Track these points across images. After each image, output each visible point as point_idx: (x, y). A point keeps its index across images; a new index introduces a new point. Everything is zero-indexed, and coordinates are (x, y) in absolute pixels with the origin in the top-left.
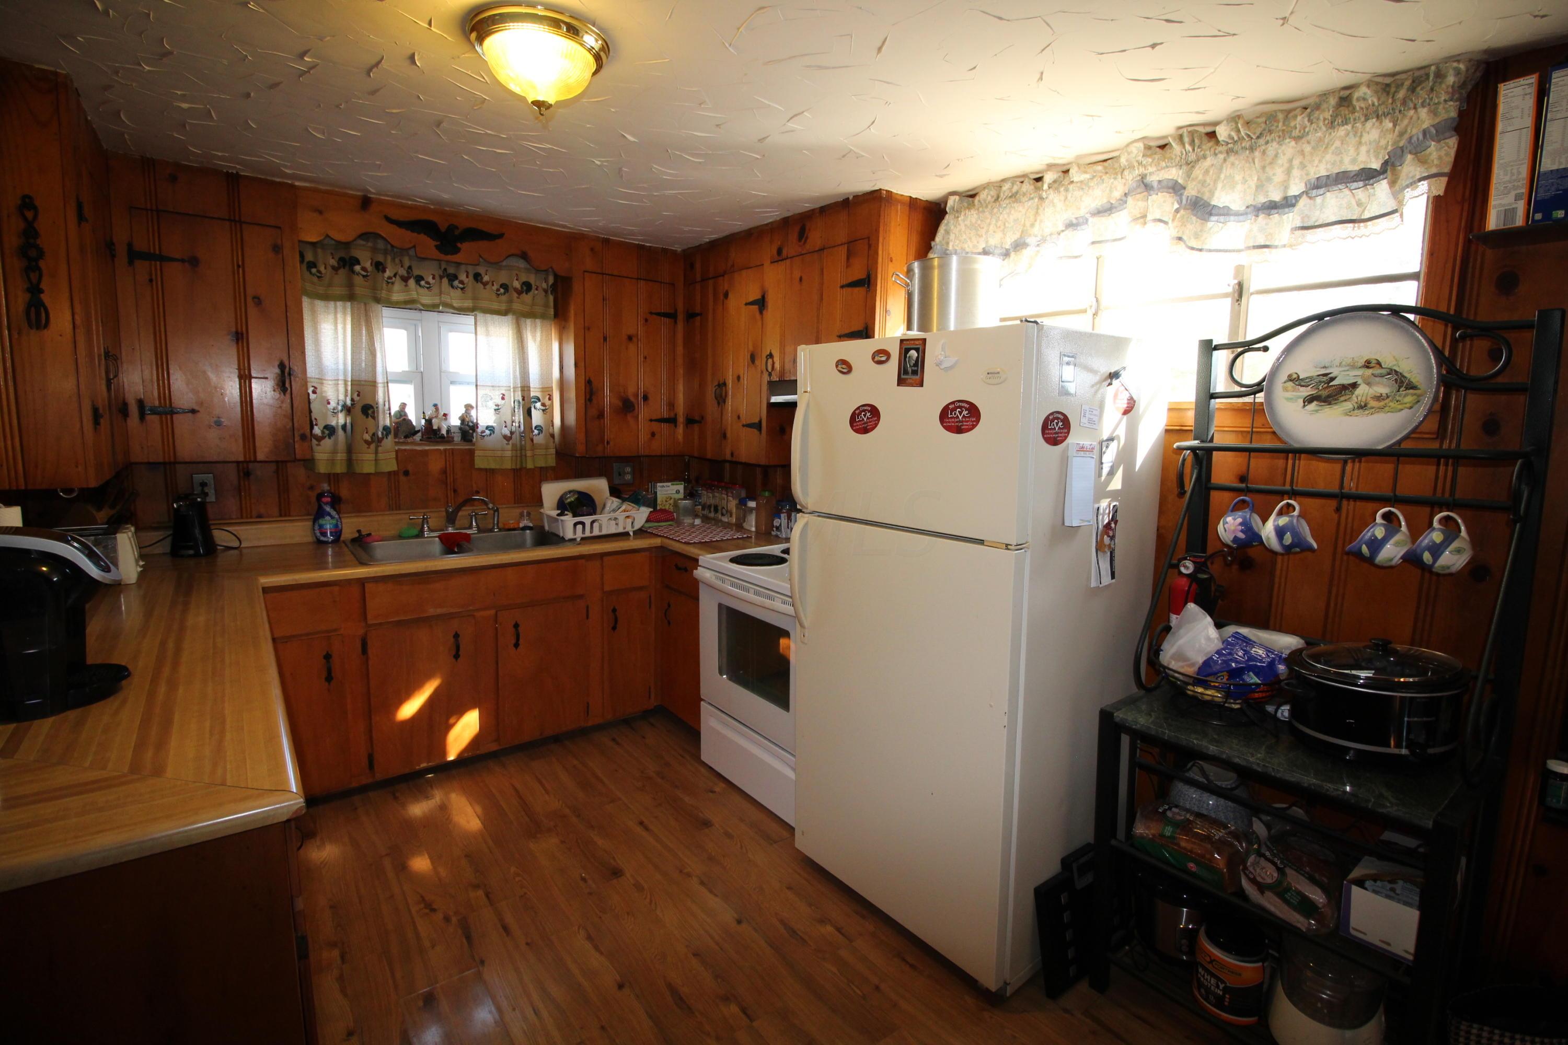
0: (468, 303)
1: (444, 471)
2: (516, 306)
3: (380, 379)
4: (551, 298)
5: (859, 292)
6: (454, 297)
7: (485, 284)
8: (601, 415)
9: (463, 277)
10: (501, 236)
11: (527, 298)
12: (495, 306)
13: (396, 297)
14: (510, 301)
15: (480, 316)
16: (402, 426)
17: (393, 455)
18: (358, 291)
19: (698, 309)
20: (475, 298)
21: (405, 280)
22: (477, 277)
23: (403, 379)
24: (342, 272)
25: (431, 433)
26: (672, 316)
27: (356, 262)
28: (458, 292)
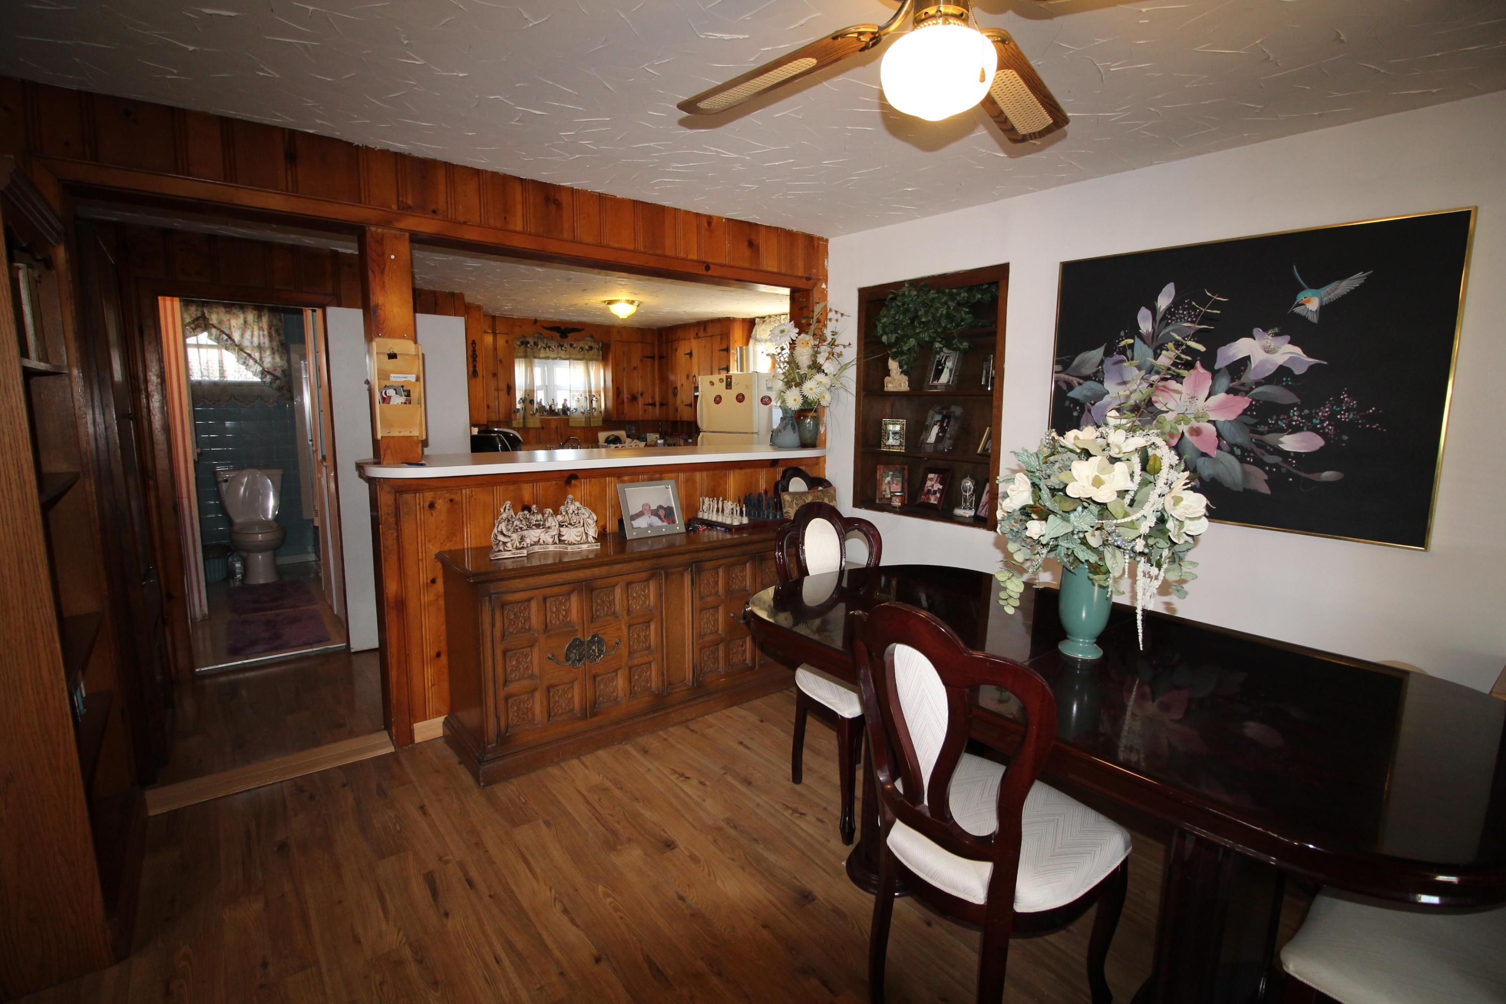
0: (567, 356)
1: (557, 428)
2: (587, 356)
3: (534, 389)
4: (601, 352)
5: (725, 353)
6: (562, 354)
7: (574, 348)
8: (623, 403)
9: (567, 346)
10: (583, 330)
11: (591, 353)
13: (542, 355)
14: (584, 355)
15: (572, 361)
16: (542, 409)
17: (538, 420)
18: (529, 354)
19: (664, 355)
20: (570, 354)
21: (545, 348)
22: (571, 345)
23: (540, 388)
24: (523, 347)
25: (552, 411)
26: (653, 358)
27: (528, 343)
28: (563, 352)
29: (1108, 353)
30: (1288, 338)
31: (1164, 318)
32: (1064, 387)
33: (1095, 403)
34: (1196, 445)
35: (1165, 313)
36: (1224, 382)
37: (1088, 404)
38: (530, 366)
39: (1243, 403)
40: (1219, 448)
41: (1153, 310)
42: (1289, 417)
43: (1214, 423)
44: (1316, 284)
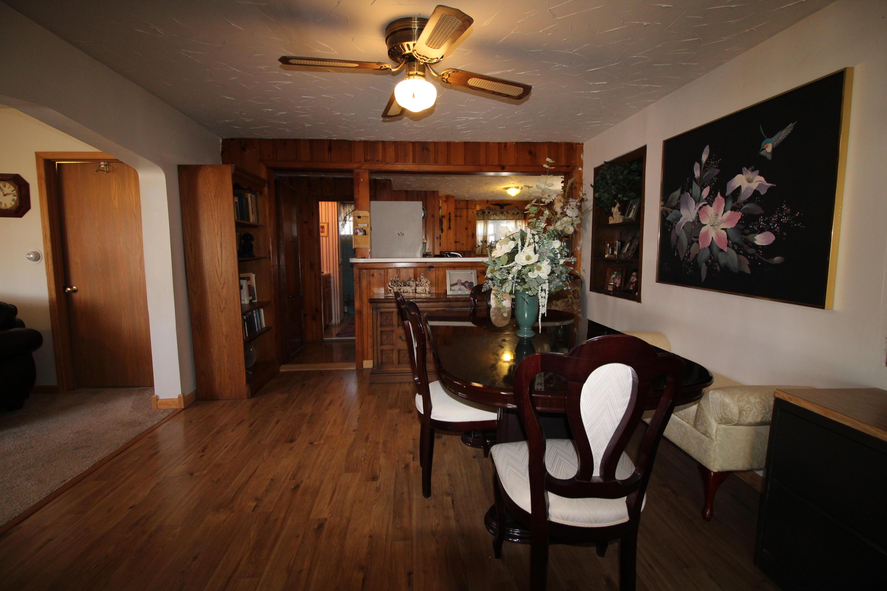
0: (505, 218)
2: (516, 218)
3: (488, 235)
4: (523, 215)
6: (503, 217)
7: (509, 214)
9: (505, 213)
10: (512, 204)
11: (518, 216)
12: (511, 218)
13: (492, 218)
14: (514, 217)
15: (508, 220)
18: (485, 218)
20: (507, 217)
21: (493, 215)
22: (507, 212)
23: (492, 235)
24: (482, 214)
27: (485, 212)
28: (503, 216)
29: (682, 193)
30: (758, 171)
31: (705, 167)
32: (665, 215)
33: (677, 222)
34: (718, 245)
35: (705, 164)
36: (730, 204)
37: (674, 223)
38: (486, 224)
39: (738, 215)
40: (728, 246)
41: (700, 162)
42: (759, 223)
43: (725, 229)
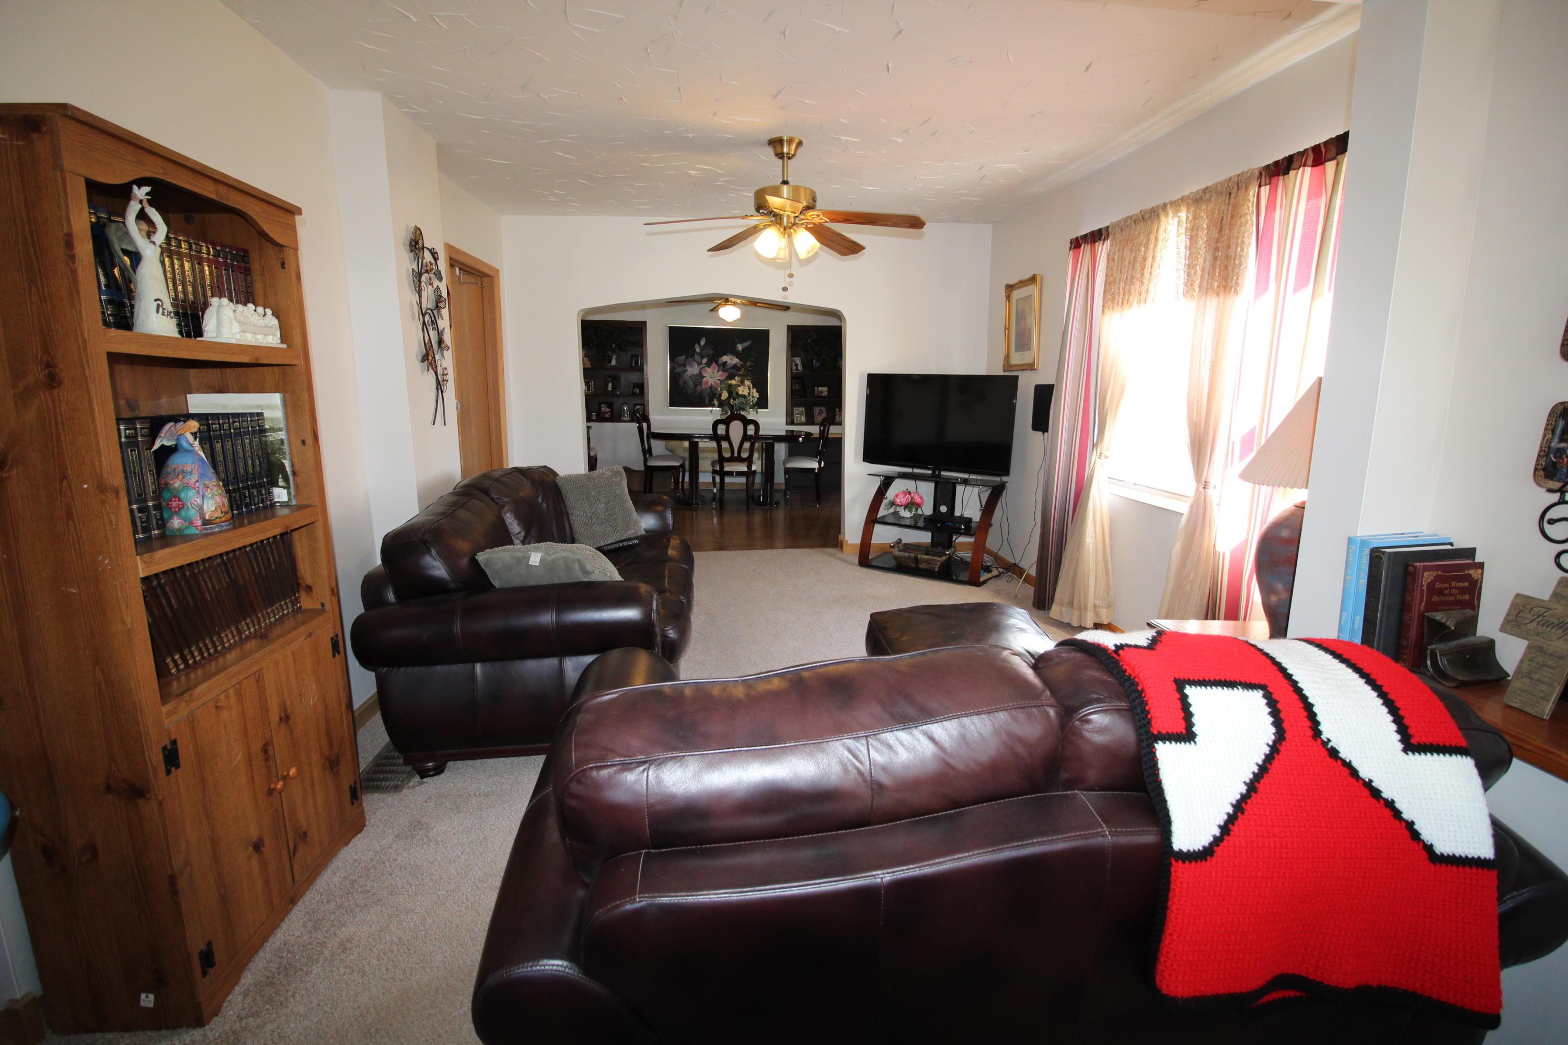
29: (687, 358)
30: (735, 356)
32: (674, 368)
36: (721, 368)
37: (682, 375)
41: (699, 344)
44: (741, 343)
